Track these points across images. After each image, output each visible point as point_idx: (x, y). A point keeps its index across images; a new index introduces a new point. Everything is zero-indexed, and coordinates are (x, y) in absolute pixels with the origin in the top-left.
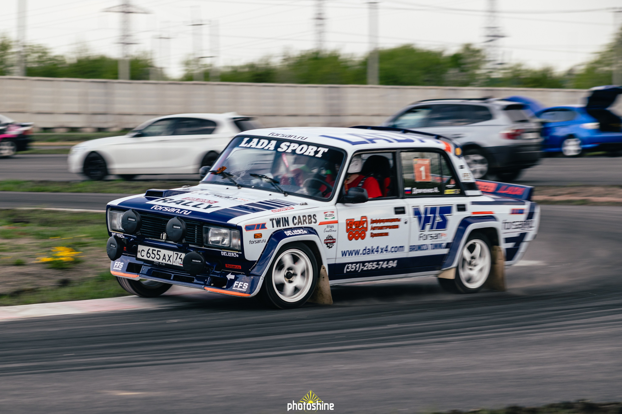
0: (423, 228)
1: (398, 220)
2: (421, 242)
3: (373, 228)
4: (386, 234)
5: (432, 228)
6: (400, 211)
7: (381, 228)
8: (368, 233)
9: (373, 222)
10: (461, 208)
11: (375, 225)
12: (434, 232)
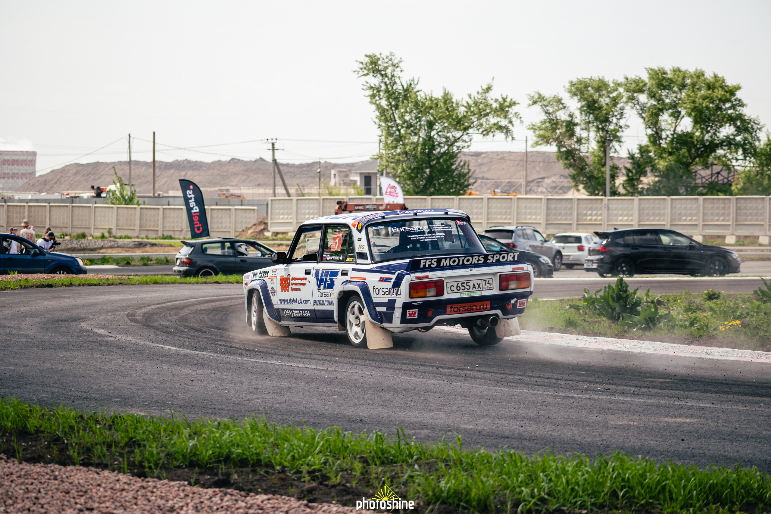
0: (319, 287)
1: (305, 279)
2: (319, 298)
3: (293, 284)
4: (299, 289)
5: (324, 287)
6: (308, 272)
7: (296, 284)
8: (291, 286)
9: (293, 279)
10: (345, 273)
11: (293, 282)
12: (327, 291)
